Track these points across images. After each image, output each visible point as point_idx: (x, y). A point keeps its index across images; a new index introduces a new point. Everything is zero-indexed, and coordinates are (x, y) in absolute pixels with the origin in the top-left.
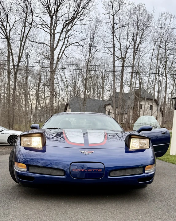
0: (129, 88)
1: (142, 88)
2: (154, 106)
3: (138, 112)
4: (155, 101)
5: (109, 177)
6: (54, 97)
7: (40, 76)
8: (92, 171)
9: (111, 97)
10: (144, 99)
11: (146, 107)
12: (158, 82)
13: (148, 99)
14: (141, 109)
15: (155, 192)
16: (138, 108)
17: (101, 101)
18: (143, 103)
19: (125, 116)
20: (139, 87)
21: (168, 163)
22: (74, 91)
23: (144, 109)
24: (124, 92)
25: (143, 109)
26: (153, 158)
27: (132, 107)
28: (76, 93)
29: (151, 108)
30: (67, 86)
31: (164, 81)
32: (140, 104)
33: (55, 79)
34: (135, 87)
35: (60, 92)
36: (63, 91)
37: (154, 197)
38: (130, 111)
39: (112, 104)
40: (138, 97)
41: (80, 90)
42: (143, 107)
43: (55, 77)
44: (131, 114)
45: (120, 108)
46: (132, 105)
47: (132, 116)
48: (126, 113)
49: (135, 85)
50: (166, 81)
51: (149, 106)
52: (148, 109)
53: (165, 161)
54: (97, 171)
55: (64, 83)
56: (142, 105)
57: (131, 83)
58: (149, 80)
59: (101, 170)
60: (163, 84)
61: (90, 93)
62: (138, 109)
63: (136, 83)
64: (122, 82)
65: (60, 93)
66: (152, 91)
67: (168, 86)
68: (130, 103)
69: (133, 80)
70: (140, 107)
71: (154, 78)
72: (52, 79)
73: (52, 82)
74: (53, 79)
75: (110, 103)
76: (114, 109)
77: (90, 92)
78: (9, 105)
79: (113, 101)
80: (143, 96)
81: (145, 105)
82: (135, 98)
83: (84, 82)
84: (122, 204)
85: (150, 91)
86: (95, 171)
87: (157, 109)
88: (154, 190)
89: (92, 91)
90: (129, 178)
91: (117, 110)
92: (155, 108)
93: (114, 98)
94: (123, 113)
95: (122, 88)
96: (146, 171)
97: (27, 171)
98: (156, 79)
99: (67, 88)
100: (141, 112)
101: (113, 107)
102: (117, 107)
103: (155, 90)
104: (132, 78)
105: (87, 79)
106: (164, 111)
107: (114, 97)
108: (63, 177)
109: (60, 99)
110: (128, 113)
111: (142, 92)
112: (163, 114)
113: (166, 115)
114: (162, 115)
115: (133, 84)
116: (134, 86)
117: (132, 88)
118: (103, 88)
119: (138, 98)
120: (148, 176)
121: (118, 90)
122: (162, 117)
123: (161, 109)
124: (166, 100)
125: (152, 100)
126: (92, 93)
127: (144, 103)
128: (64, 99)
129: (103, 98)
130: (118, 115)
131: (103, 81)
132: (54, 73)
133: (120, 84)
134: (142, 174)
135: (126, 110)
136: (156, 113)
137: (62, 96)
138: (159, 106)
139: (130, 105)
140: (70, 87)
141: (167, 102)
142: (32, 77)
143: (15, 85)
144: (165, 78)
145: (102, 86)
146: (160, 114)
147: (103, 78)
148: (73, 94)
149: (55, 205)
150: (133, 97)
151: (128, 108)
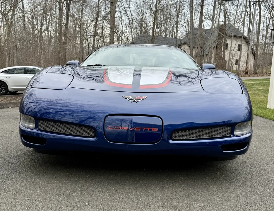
0: (211, 22)
1: (227, 22)
2: (243, 45)
3: (222, 53)
4: (245, 38)
5: (171, 142)
6: (115, 34)
7: (99, 9)
8: (142, 129)
9: (187, 34)
10: (230, 36)
11: (233, 46)
12: (249, 15)
13: (235, 37)
14: (227, 48)
15: (249, 166)
16: (223, 48)
17: (174, 40)
18: (229, 41)
19: (205, 58)
20: (224, 21)
21: (265, 120)
22: (141, 28)
23: (231, 49)
24: (204, 27)
25: (229, 48)
26: (249, 109)
27: (214, 47)
28: (144, 30)
29: (240, 48)
30: (133, 22)
31: (257, 13)
32: (225, 42)
33: (116, 11)
34: (219, 21)
35: (124, 29)
36: (128, 28)
37: (248, 176)
38: (211, 52)
39: (188, 43)
40: (223, 33)
41: (147, 26)
42: (229, 46)
43: (117, 9)
44: (213, 55)
45: (199, 47)
46: (215, 45)
47: (214, 57)
48: (207, 54)
49: (219, 18)
50: (260, 13)
51: (238, 45)
52: (236, 49)
53: (261, 117)
54: (150, 130)
55: (129, 18)
56: (227, 44)
57: (213, 16)
58: (237, 12)
59: (156, 129)
60: (256, 17)
61: (161, 30)
62: (223, 50)
63: (219, 16)
64: (201, 14)
65: (124, 31)
66: (241, 28)
67: (262, 19)
68: (212, 41)
69: (216, 12)
70: (225, 46)
71: (244, 9)
72: (112, 12)
73: (113, 15)
74: (114, 12)
75: (186, 41)
76: (191, 49)
77: (161, 28)
78: (60, 45)
79: (189, 39)
80: (229, 32)
81: (232, 43)
82: (219, 35)
83: (153, 15)
84: (194, 188)
85: (238, 27)
86: (146, 130)
87: (247, 49)
88: (248, 163)
89: (163, 28)
90: (208, 144)
91: (194, 50)
92: (244, 48)
93: (191, 35)
94: (202, 54)
95: (201, 21)
96: (236, 132)
97: (36, 128)
98: (246, 11)
99: (132, 24)
100: (226, 53)
101: (189, 47)
102: (194, 47)
103: (245, 25)
104: (214, 10)
105: (156, 11)
106: (257, 52)
107: (192, 33)
108: (92, 139)
109: (123, 37)
110: (209, 53)
111: (227, 27)
112: (256, 55)
113: (259, 57)
114: (253, 57)
115: (217, 17)
116: (217, 20)
117: (215, 22)
118: (177, 23)
119: (223, 35)
120: (239, 141)
121: (196, 25)
122: (254, 59)
123: (252, 49)
124: (260, 38)
125: (240, 37)
126: (163, 30)
127: (231, 41)
128: (128, 37)
129: (177, 35)
130: (196, 56)
131: (178, 15)
132: (115, 4)
133: (198, 18)
134: (230, 136)
135: (206, 50)
136: (246, 54)
137: (126, 34)
138: (251, 46)
139: (212, 44)
140: (136, 23)
141: (260, 41)
142: (89, 11)
143: (67, 19)
144: (259, 9)
145: (176, 20)
146: (251, 56)
147: (178, 10)
148: (139, 31)
149: (77, 187)
150: (216, 33)
151: (210, 48)
